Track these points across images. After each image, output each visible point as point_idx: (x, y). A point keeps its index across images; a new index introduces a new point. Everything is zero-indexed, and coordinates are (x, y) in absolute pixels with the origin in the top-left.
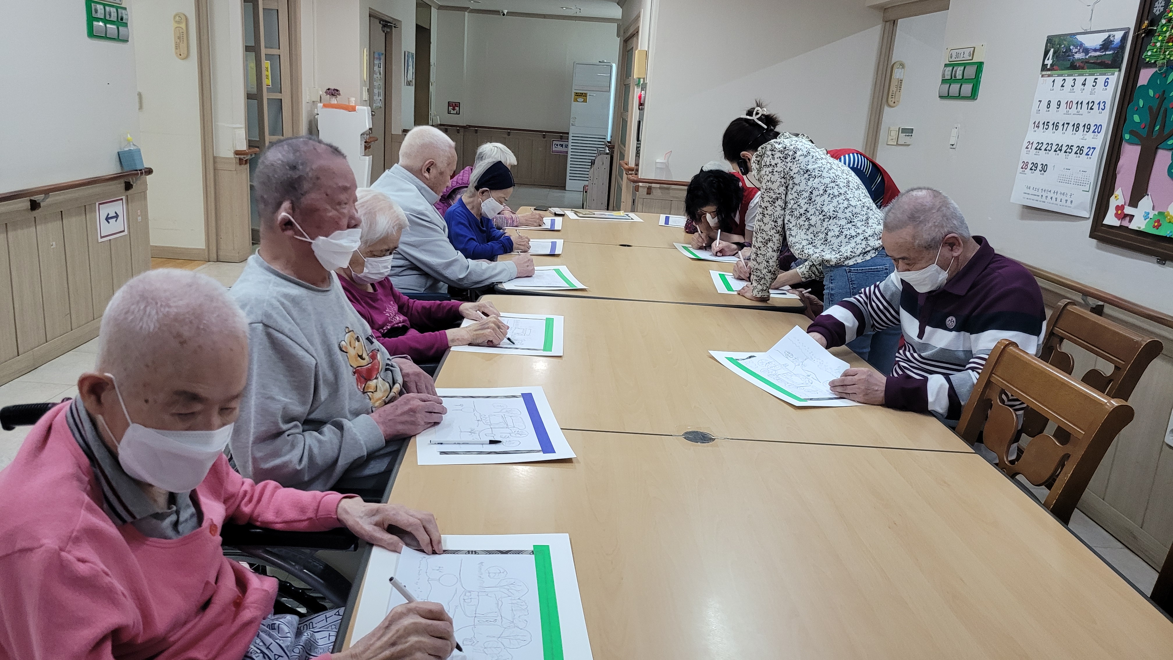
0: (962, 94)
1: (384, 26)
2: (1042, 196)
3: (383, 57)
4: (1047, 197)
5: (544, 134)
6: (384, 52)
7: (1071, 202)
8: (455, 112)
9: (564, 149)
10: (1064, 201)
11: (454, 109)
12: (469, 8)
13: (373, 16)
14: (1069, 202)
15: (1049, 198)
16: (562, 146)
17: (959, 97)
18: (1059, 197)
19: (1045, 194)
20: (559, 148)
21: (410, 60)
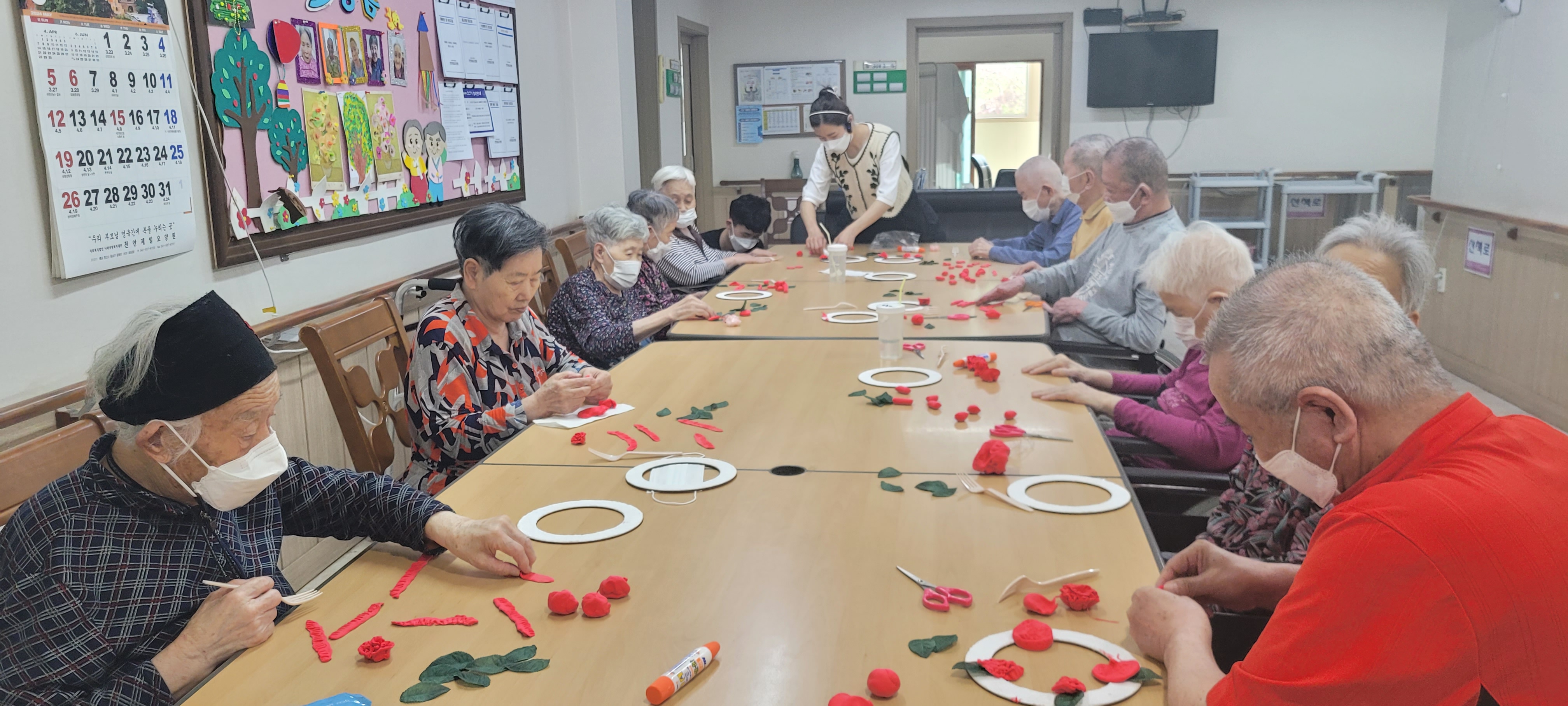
2: (127, 243)
4: (135, 242)
7: (174, 235)
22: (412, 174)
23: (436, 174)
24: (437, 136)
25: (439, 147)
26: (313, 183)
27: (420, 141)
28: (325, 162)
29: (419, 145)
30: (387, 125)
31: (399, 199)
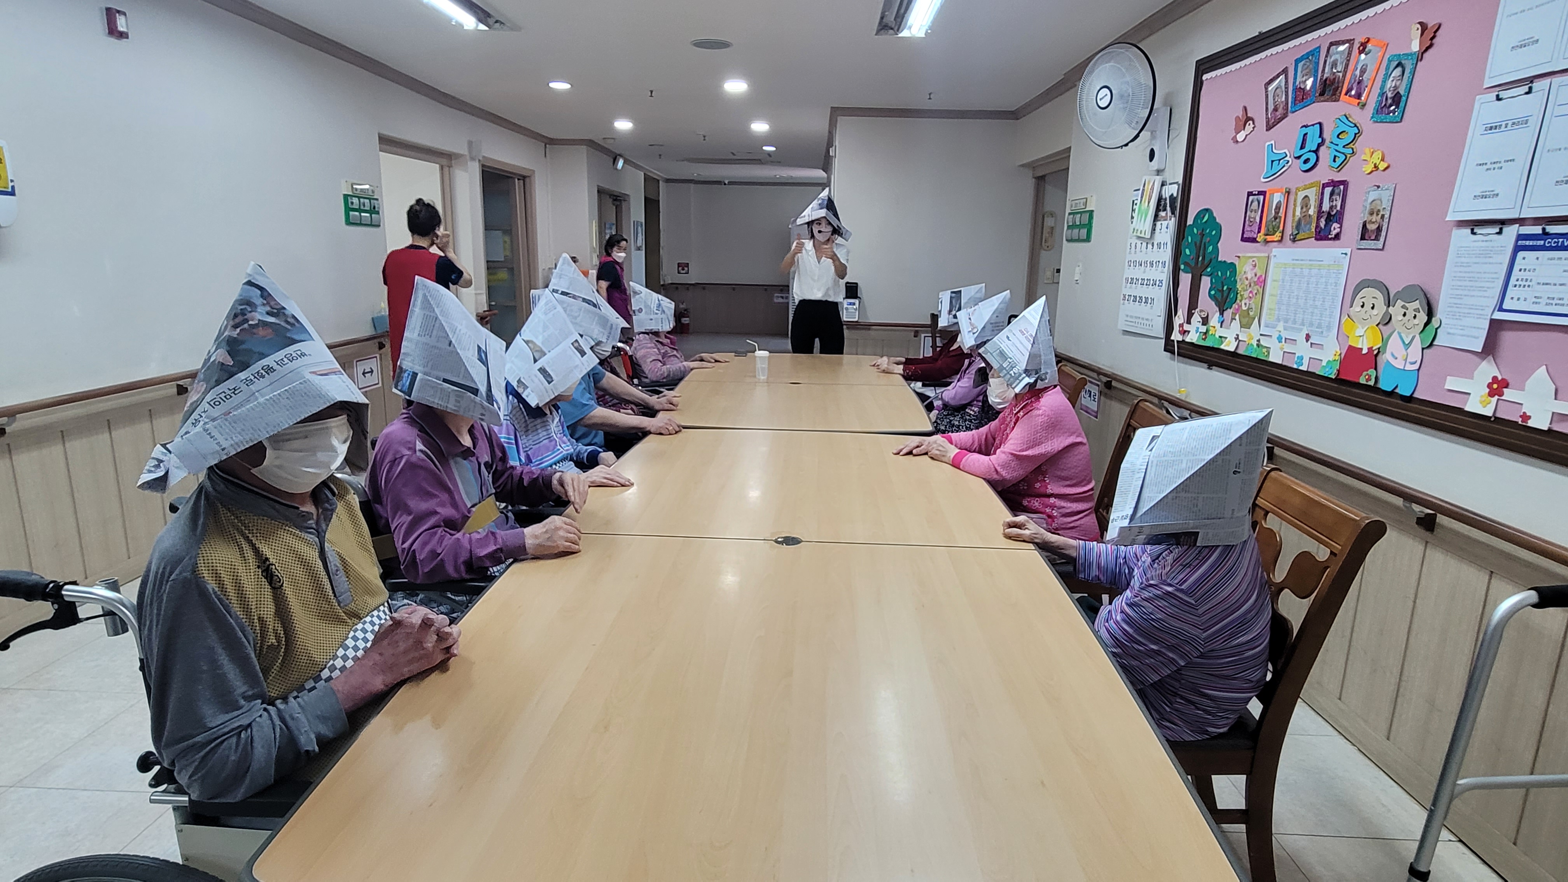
0: (1081, 238)
1: (614, 200)
3: (614, 227)
5: (766, 288)
6: (615, 222)
8: (684, 272)
9: (785, 301)
11: (683, 269)
12: (693, 180)
13: (601, 192)
14: (1149, 324)
16: (782, 297)
17: (1079, 240)
20: (781, 300)
21: (639, 228)
22: (1352, 343)
23: (1402, 356)
24: (1416, 304)
27: (1380, 307)
29: (1378, 311)
31: (1324, 364)
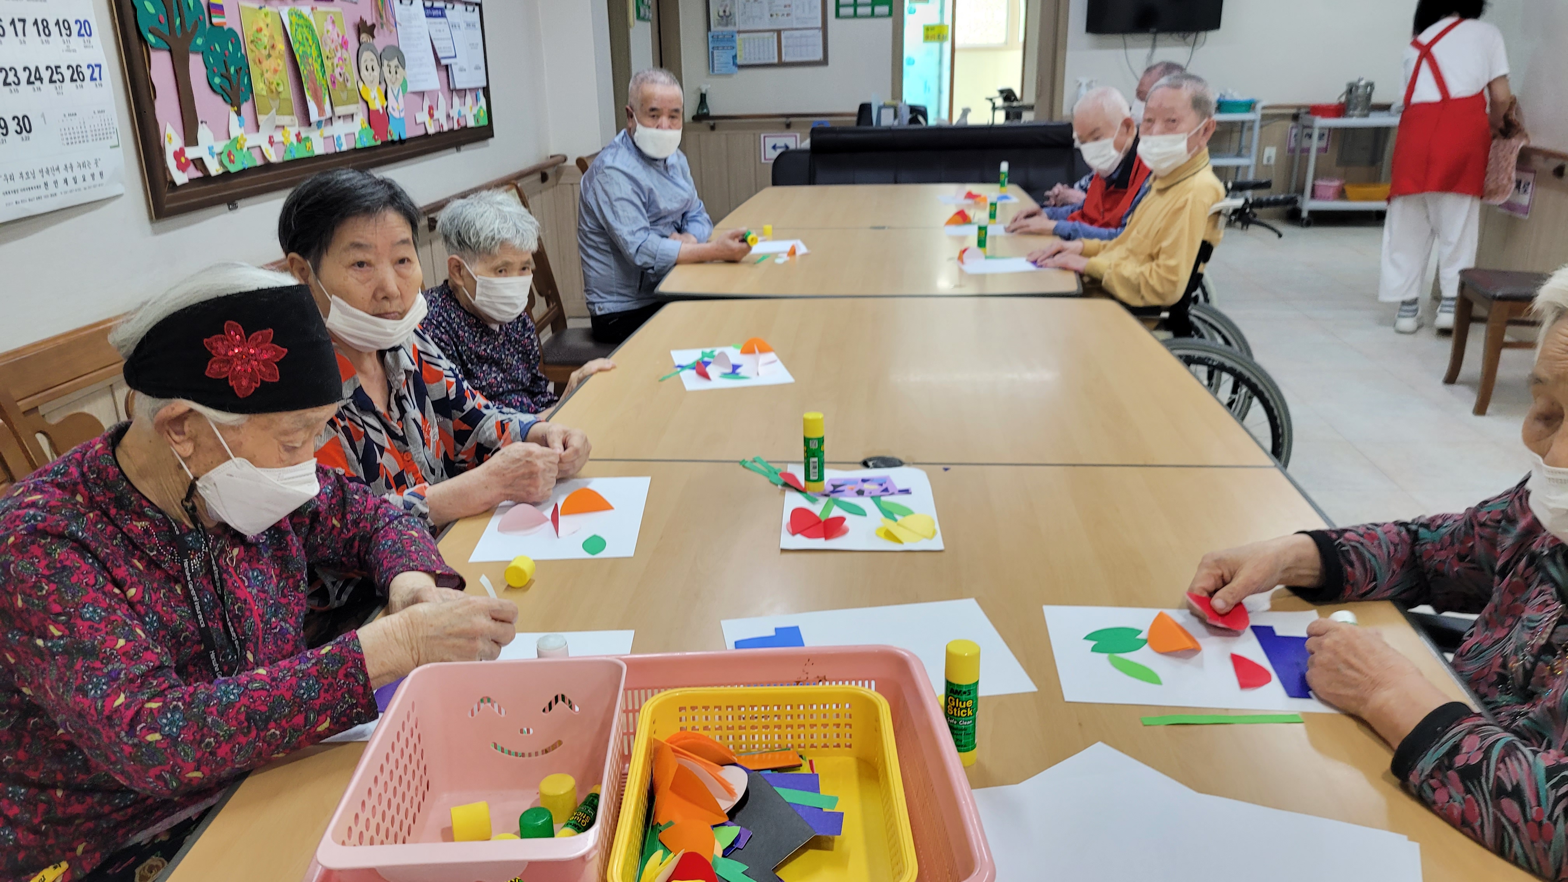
2: (46, 184)
4: (56, 182)
7: (101, 174)
10: (88, 178)
14: (97, 176)
15: (61, 182)
18: (78, 173)
19: (50, 179)
22: (371, 107)
23: (397, 108)
24: (395, 62)
25: (398, 75)
26: (260, 117)
27: (376, 68)
28: (272, 92)
29: (377, 73)
30: (339, 48)
31: (357, 136)
